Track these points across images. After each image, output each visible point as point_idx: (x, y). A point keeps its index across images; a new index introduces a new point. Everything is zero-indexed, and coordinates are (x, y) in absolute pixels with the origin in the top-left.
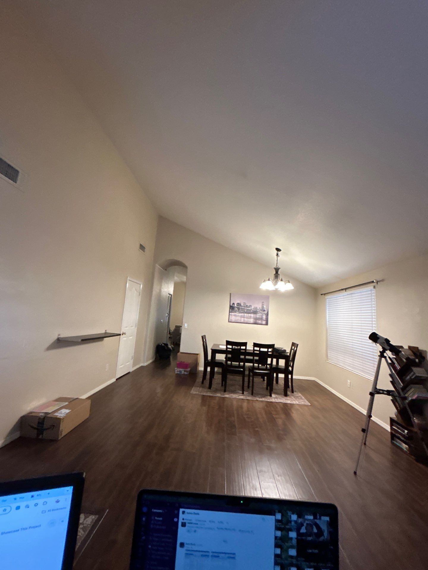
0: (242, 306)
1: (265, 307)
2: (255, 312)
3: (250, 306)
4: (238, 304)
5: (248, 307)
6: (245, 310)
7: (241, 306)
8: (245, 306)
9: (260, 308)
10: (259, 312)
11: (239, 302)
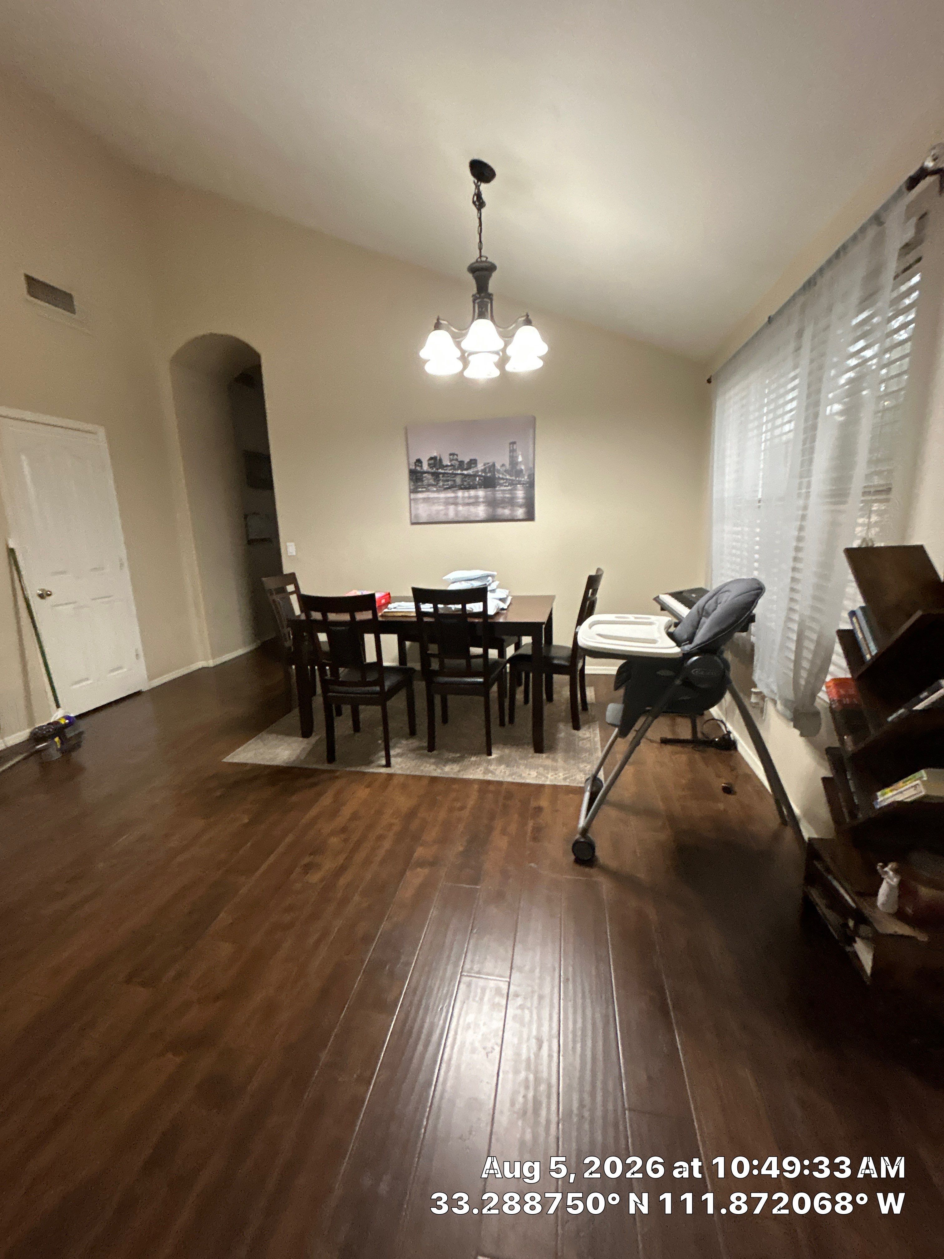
0: (447, 466)
1: (520, 459)
2: (489, 482)
3: (473, 462)
4: (432, 462)
5: (465, 467)
6: (458, 480)
7: (443, 467)
8: (458, 463)
9: (503, 465)
10: (503, 479)
11: (435, 454)
